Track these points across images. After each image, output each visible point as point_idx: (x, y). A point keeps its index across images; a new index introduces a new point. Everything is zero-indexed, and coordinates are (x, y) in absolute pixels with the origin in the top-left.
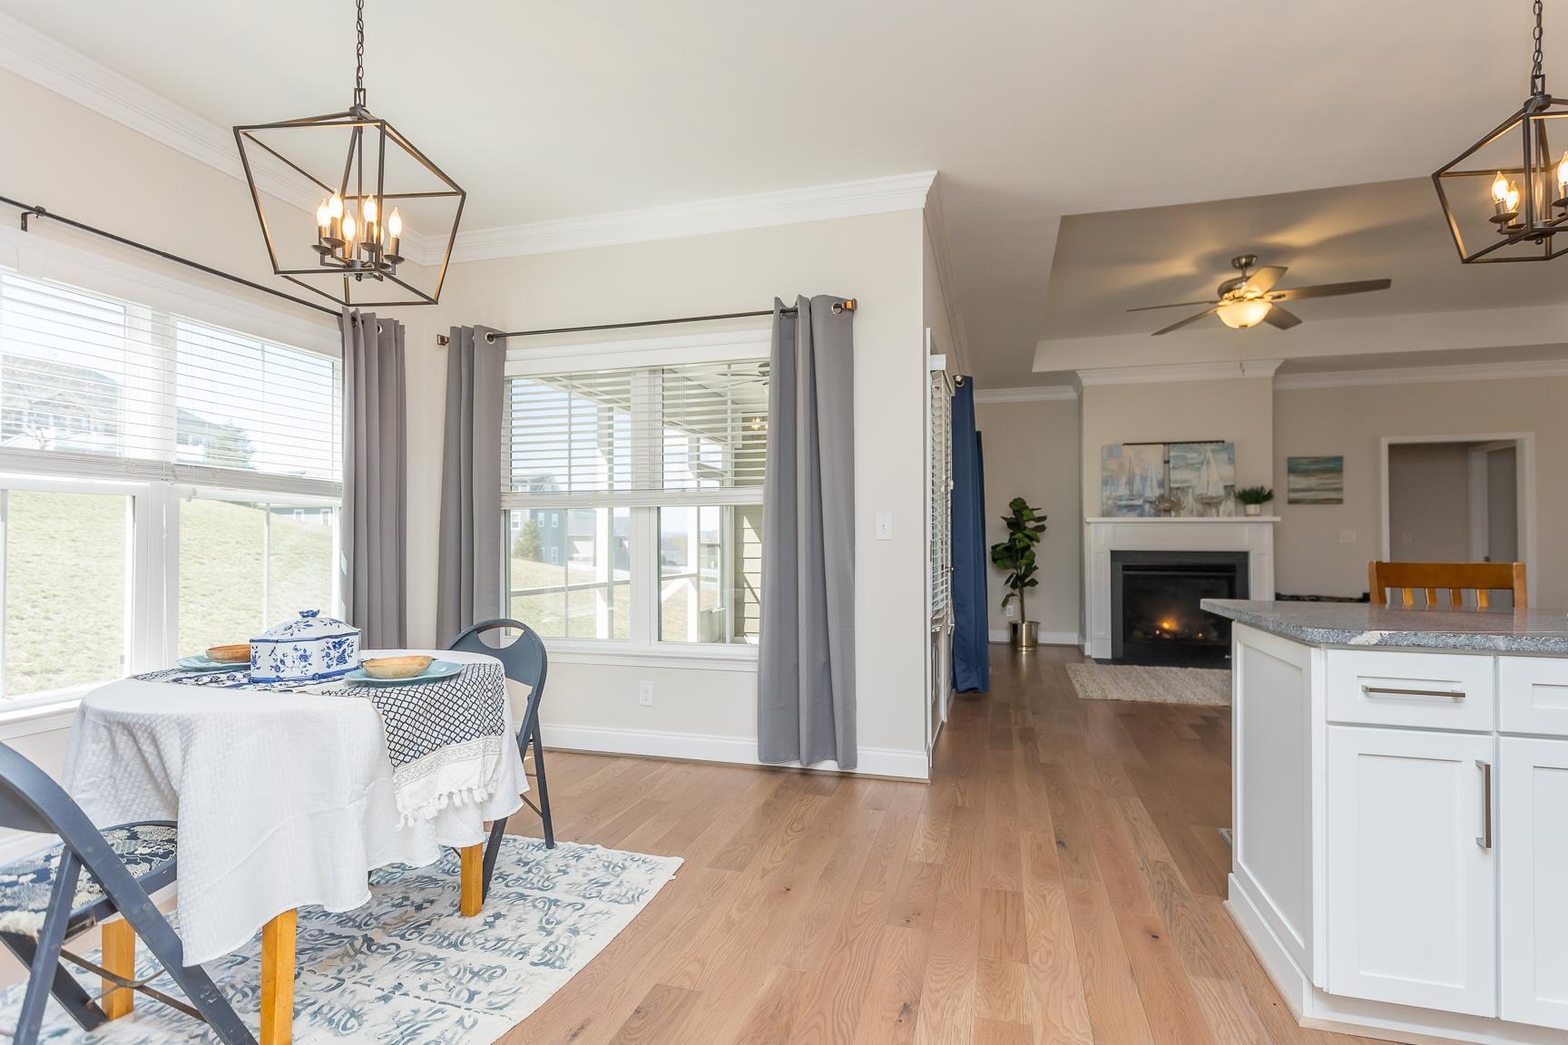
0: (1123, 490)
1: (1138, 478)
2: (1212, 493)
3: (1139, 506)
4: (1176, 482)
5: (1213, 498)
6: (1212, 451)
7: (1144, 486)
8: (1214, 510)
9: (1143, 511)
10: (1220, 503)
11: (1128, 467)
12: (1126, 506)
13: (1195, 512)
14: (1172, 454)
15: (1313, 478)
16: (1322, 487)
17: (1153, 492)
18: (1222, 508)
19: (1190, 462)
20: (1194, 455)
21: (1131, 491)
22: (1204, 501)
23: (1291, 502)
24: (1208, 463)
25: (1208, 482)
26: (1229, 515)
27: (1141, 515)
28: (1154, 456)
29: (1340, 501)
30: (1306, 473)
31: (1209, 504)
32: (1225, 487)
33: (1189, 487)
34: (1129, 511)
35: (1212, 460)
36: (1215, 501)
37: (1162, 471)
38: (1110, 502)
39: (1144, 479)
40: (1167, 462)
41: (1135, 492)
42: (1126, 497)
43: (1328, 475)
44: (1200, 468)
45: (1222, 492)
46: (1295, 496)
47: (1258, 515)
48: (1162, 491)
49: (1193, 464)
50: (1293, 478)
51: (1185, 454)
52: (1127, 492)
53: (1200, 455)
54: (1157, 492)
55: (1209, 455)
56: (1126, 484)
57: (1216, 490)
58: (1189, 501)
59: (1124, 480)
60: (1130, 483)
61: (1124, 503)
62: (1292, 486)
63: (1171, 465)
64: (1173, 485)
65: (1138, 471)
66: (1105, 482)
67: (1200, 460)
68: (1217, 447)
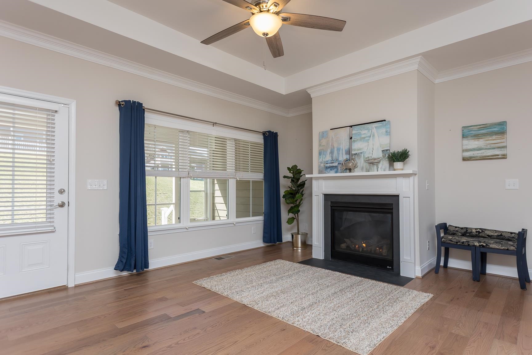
0: (328, 158)
1: (336, 149)
2: (375, 156)
3: (336, 167)
4: (355, 150)
5: (375, 159)
6: (376, 127)
7: (338, 154)
8: (375, 167)
9: (337, 169)
10: (379, 162)
11: (331, 144)
12: (329, 167)
13: (364, 169)
14: (354, 132)
15: (481, 140)
16: (488, 147)
17: (343, 157)
18: (380, 165)
19: (363, 136)
20: (366, 132)
21: (332, 157)
22: (370, 161)
23: (464, 159)
24: (374, 136)
25: (373, 149)
26: (385, 170)
27: (336, 172)
28: (344, 134)
29: (504, 157)
30: (477, 137)
31: (372, 163)
32: (383, 151)
33: (361, 153)
34: (331, 170)
35: (376, 135)
36: (376, 161)
37: (348, 144)
38: (322, 165)
39: (339, 150)
40: (351, 138)
41: (334, 158)
42: (330, 161)
43: (494, 137)
44: (369, 139)
45: (381, 155)
46: (467, 154)
47: (402, 169)
48: (348, 157)
49: (364, 138)
50: (465, 142)
51: (360, 131)
52: (330, 159)
53: (369, 131)
54: (346, 157)
55: (374, 130)
56: (330, 153)
57: (378, 154)
58: (361, 162)
59: (329, 151)
60: (332, 153)
61: (328, 165)
62: (465, 147)
63: (353, 140)
64: (353, 152)
65: (336, 145)
66: (320, 154)
67: (369, 135)
68: (381, 125)
